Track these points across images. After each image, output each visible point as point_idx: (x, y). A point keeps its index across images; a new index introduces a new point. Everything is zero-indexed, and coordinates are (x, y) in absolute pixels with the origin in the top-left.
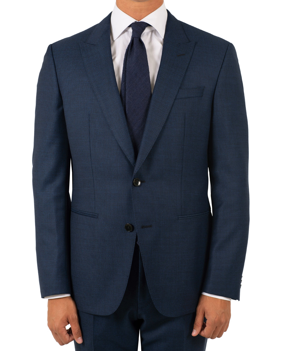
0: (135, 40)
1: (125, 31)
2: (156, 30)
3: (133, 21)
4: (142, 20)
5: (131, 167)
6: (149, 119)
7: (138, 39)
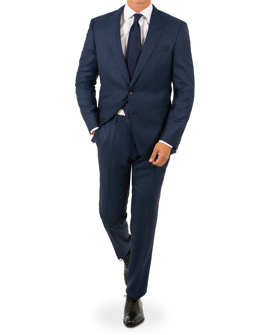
0: (135, 24)
1: (131, 17)
2: (146, 18)
3: (135, 13)
4: (140, 13)
5: (128, 85)
6: (139, 61)
7: (137, 23)
